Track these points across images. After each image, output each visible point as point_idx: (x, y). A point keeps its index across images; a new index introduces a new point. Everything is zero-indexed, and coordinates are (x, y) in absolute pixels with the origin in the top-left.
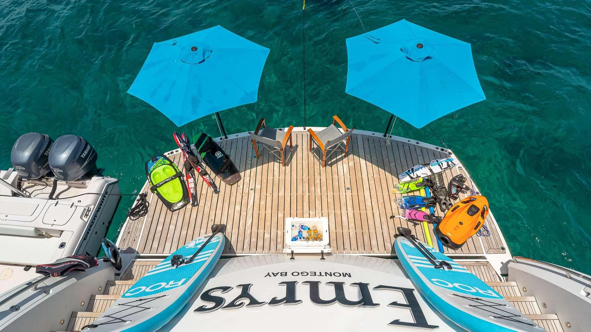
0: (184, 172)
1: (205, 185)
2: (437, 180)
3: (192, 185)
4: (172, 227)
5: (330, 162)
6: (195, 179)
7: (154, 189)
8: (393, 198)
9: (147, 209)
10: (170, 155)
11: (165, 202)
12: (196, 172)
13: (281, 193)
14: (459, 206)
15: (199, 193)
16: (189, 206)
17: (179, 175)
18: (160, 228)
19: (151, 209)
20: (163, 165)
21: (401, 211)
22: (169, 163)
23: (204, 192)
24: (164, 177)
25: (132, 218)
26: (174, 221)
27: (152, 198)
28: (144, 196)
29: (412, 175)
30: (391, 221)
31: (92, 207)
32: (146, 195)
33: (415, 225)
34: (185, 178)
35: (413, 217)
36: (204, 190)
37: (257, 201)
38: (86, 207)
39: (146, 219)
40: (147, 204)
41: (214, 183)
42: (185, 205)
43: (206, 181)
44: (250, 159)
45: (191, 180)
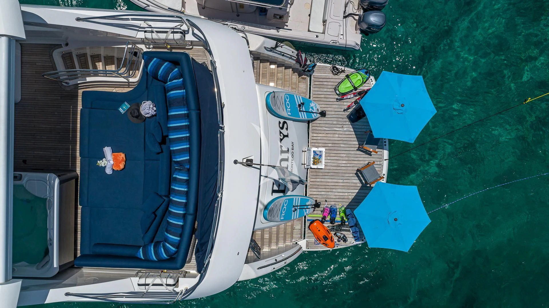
0: (358, 91)
1: (349, 104)
2: (346, 228)
3: (349, 97)
4: (325, 90)
5: (358, 173)
6: (353, 97)
7: (348, 76)
8: (336, 203)
9: (336, 74)
10: (371, 81)
11: (340, 83)
12: (358, 97)
13: (342, 145)
14: (330, 234)
15: (345, 101)
16: (337, 97)
17: (356, 89)
18: (325, 83)
19: (336, 77)
20: (363, 78)
21: (329, 206)
22: (364, 81)
23: (345, 104)
24: (354, 81)
25: (331, 68)
26: (328, 90)
27: (343, 76)
28: (343, 71)
29: (349, 216)
30: (324, 200)
31: (338, 44)
32: (344, 72)
33: (322, 212)
34: (354, 92)
35: (325, 211)
36: (346, 104)
37: (338, 132)
38: (338, 41)
39: (331, 75)
40: (339, 74)
41: (349, 109)
42: (337, 95)
43: (351, 104)
44: (365, 127)
45: (352, 96)
